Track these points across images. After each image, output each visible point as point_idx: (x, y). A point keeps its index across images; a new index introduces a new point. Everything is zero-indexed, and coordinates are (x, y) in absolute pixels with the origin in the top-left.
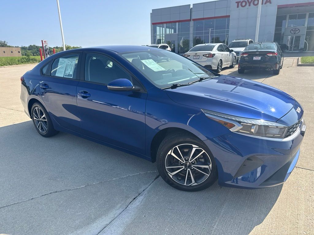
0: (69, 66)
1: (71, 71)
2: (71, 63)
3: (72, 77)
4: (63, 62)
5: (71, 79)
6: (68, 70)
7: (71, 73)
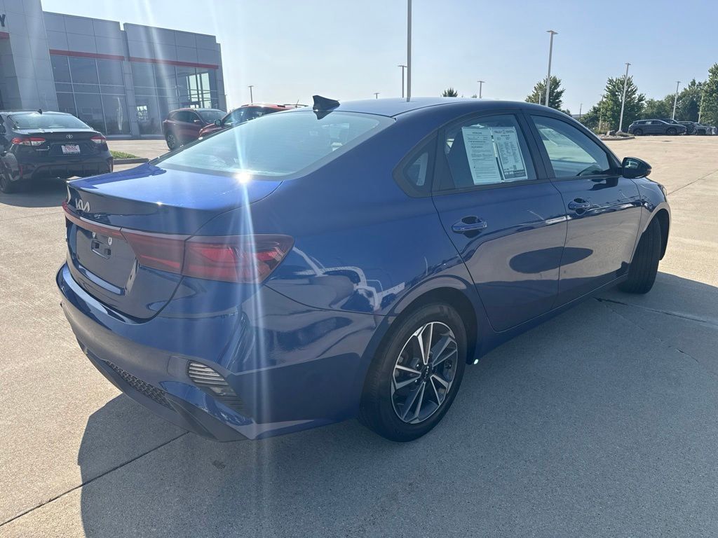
0: (504, 149)
1: (516, 162)
2: (507, 138)
3: (526, 177)
4: (481, 138)
5: (526, 181)
6: (506, 159)
7: (520, 166)
